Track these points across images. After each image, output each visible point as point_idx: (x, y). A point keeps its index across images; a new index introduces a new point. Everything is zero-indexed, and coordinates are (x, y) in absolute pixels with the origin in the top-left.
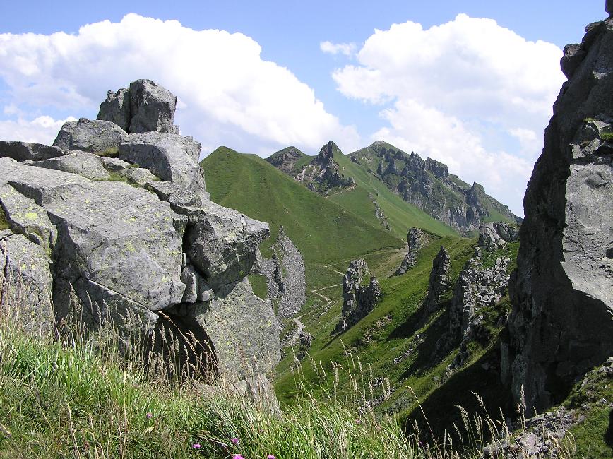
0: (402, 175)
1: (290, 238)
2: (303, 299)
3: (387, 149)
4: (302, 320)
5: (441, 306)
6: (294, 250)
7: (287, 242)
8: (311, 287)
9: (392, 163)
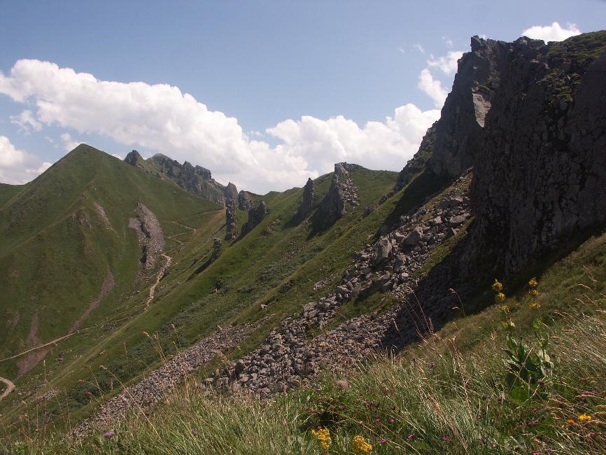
0: (178, 177)
1: (146, 205)
2: (163, 243)
3: (166, 159)
4: (167, 254)
5: (313, 208)
6: (150, 213)
7: (144, 208)
8: (167, 235)
9: (171, 168)
